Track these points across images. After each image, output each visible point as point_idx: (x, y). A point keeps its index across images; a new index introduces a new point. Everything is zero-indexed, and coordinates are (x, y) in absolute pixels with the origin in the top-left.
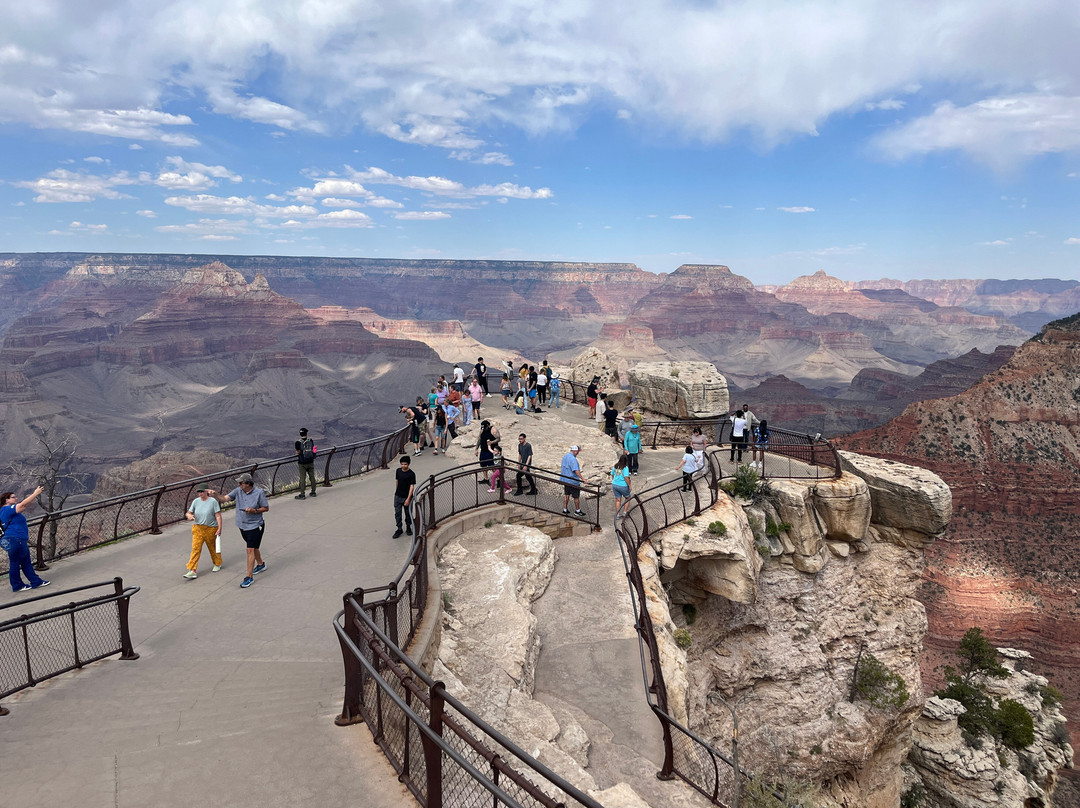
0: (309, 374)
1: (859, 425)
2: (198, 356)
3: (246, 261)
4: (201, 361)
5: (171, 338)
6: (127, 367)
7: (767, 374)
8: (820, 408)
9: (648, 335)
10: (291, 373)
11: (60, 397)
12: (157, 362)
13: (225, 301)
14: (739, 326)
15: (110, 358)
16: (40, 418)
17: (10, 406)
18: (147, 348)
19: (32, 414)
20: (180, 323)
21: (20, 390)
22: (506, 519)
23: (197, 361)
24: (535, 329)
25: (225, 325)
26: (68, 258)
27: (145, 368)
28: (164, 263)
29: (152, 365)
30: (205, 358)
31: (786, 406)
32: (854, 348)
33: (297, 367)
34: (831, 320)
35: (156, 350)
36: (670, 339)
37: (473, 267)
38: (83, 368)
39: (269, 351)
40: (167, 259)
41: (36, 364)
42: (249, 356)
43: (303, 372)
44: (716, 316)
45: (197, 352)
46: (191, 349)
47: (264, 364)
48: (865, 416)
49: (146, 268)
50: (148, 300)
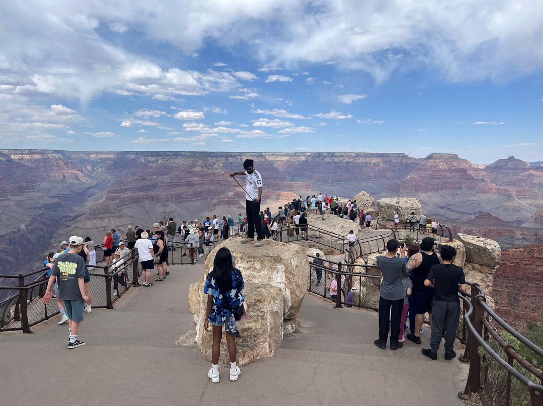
0: (239, 208)
1: (535, 242)
2: (190, 198)
3: (213, 154)
4: (191, 201)
5: (179, 190)
6: (159, 203)
7: (480, 212)
8: (511, 231)
9: (412, 190)
10: (231, 206)
11: (130, 216)
12: (172, 201)
13: (203, 173)
14: (463, 186)
15: (152, 199)
16: (122, 226)
17: (109, 220)
18: (168, 194)
19: (118, 224)
20: (182, 183)
21: (114, 213)
22: (308, 246)
23: (189, 201)
24: (350, 187)
25: (202, 184)
26: (137, 154)
27: (167, 203)
28: (177, 155)
29: (170, 203)
30: (193, 199)
31: (490, 230)
32: (532, 199)
33: (234, 204)
34: (518, 183)
35: (172, 196)
36: (424, 192)
37: (319, 156)
38: (140, 203)
39: (221, 196)
40: (178, 154)
41: (121, 201)
42: (213, 199)
43: (237, 207)
44: (450, 180)
45: (189, 197)
46: (187, 195)
47: (219, 203)
48: (539, 237)
49: (169, 158)
50: (169, 173)
